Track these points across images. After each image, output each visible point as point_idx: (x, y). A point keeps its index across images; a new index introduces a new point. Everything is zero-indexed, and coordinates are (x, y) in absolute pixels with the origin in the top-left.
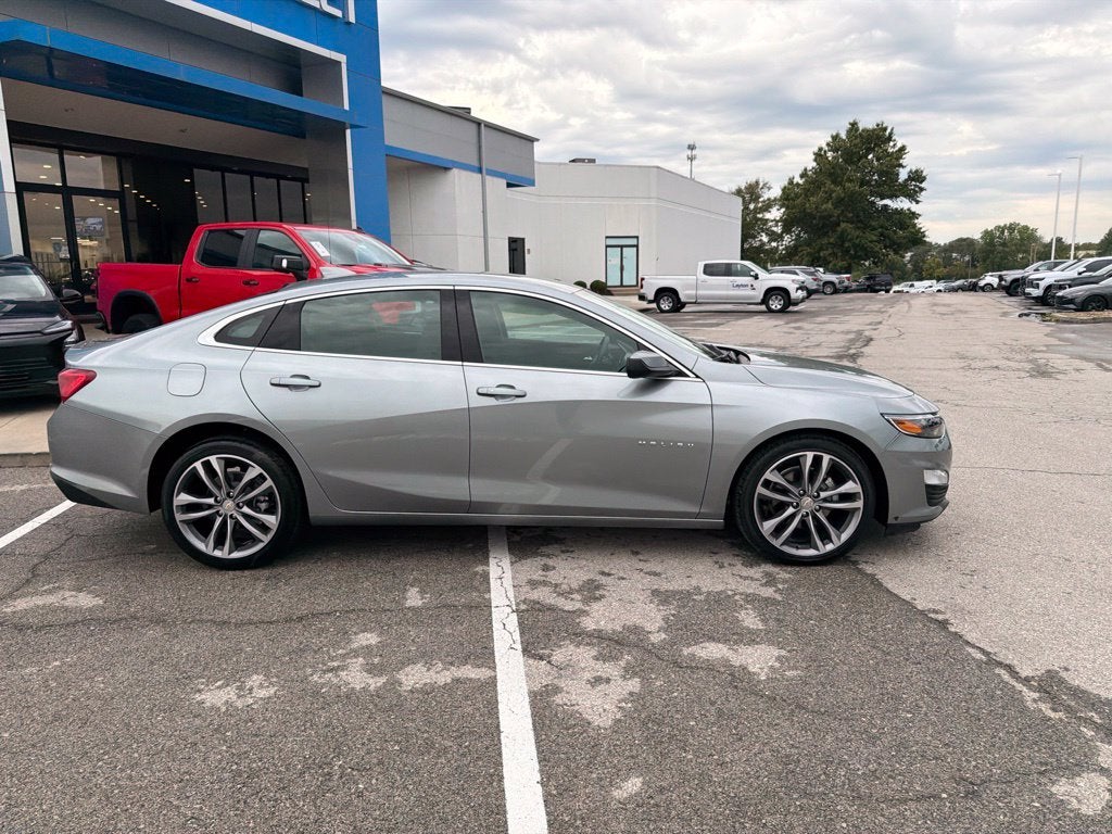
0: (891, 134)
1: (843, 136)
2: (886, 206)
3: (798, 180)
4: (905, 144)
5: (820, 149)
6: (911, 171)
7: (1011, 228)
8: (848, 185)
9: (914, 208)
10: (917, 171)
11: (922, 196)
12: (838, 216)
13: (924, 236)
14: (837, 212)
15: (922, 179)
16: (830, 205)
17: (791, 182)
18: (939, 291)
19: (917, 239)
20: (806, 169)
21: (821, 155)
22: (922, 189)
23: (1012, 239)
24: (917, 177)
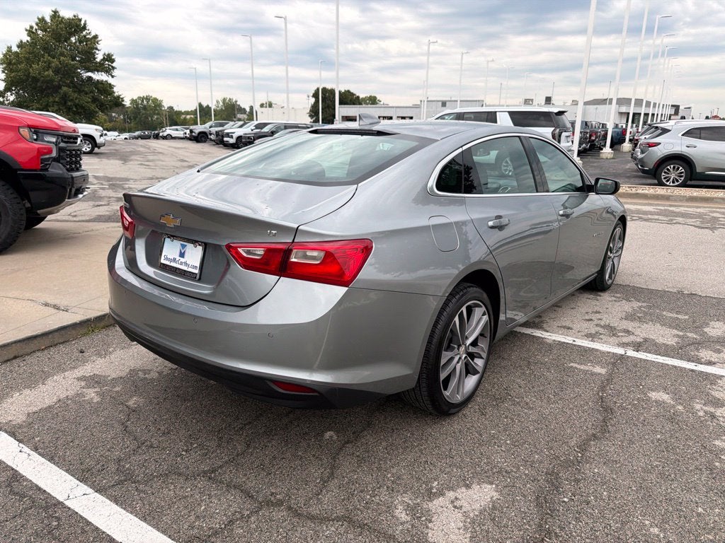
0: (85, 24)
1: (48, 19)
2: (90, 77)
3: (15, 49)
4: (97, 34)
5: (31, 27)
6: (105, 54)
7: (148, 98)
8: (62, 58)
9: (110, 80)
10: (109, 54)
11: (115, 73)
12: (59, 82)
13: (123, 101)
14: (57, 78)
15: (113, 61)
16: (50, 72)
17: (9, 49)
18: (126, 139)
19: (118, 102)
20: (21, 42)
21: (33, 32)
22: (114, 68)
23: (150, 106)
24: (109, 58)
